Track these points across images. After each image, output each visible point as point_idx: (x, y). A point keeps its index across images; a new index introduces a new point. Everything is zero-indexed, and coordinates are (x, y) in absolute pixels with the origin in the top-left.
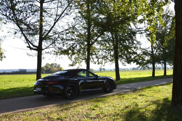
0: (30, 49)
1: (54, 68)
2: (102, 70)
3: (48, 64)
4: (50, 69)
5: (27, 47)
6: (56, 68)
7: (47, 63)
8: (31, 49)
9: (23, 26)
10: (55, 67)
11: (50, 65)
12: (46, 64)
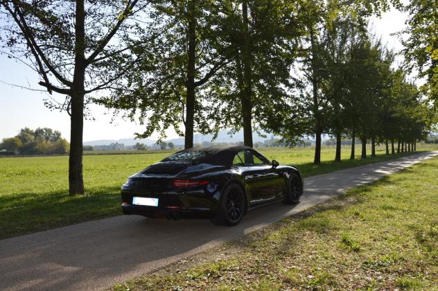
0: (46, 89)
1: (44, 142)
2: (168, 147)
3: (27, 130)
4: (33, 144)
5: (41, 83)
6: (49, 142)
7: (24, 128)
8: (51, 88)
9: (35, 24)
10: (47, 138)
11: (31, 133)
12: (22, 130)
